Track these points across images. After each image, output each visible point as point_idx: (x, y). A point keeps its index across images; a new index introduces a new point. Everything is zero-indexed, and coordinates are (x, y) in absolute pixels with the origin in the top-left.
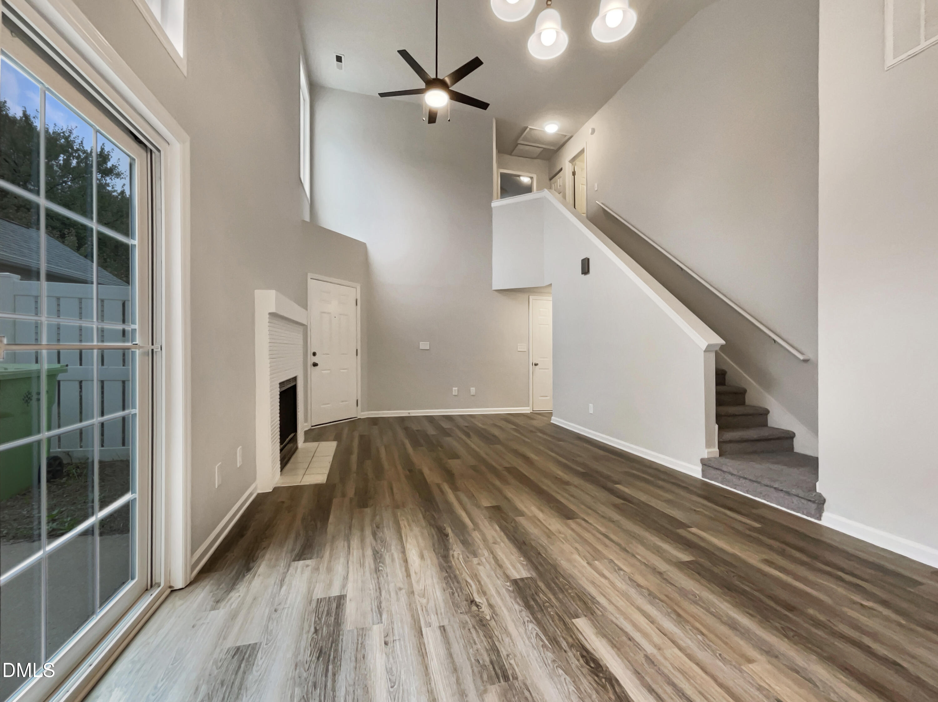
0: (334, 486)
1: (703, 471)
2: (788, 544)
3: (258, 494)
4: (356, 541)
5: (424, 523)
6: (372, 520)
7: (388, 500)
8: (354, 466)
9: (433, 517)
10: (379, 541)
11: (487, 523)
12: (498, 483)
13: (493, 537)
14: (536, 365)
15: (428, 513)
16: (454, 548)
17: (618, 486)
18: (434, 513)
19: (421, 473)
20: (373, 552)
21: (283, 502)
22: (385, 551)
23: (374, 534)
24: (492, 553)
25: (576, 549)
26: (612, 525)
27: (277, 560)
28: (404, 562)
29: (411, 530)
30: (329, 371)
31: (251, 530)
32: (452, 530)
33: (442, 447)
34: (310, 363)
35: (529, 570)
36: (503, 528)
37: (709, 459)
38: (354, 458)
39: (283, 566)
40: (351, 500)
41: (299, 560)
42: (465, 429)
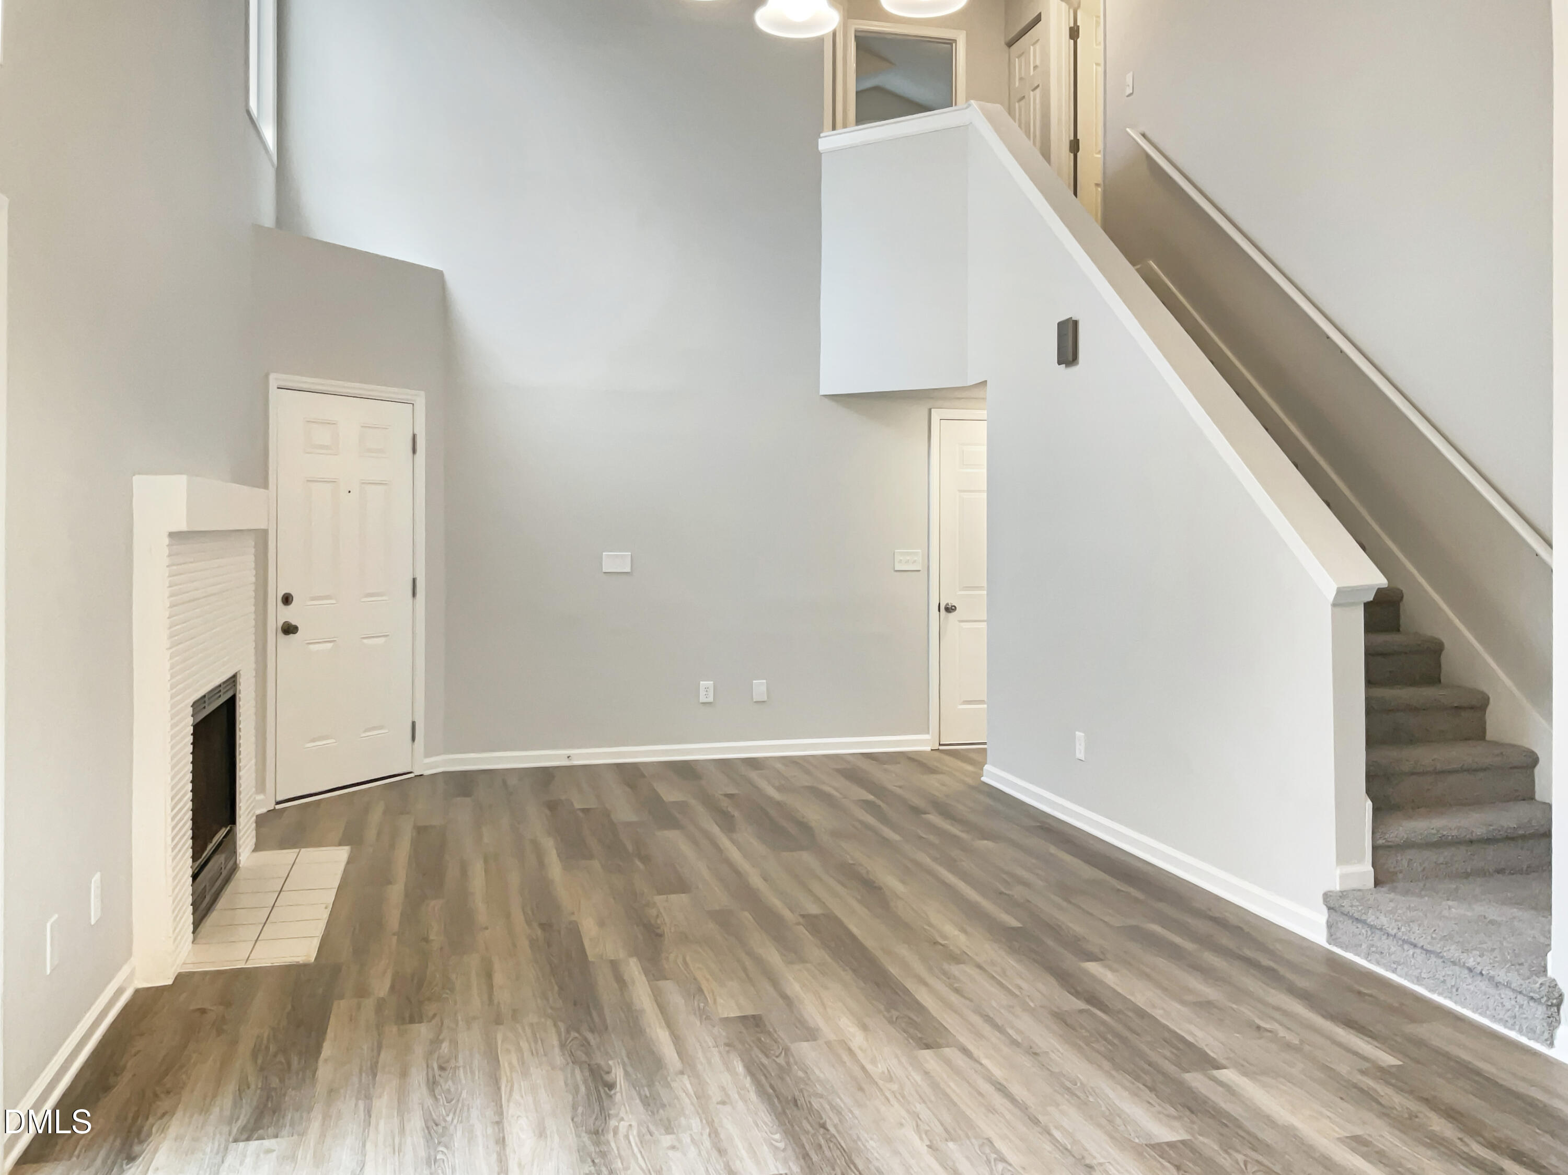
0: (336, 970)
1: (1330, 926)
2: (1431, 1103)
3: (137, 991)
4: (385, 1097)
5: (559, 1060)
6: (429, 1054)
7: (477, 1002)
8: (393, 917)
9: (585, 1044)
10: (442, 1100)
11: (716, 1059)
12: (773, 957)
13: (723, 1089)
14: (950, 609)
15: (574, 1034)
16: (622, 1114)
17: (1093, 967)
18: (590, 1036)
19: (575, 932)
20: (426, 1122)
21: (203, 1011)
22: (455, 1121)
23: (432, 1084)
24: (711, 1123)
25: (916, 1116)
26: (1026, 1062)
27: (195, 1140)
28: (497, 1142)
29: (526, 1074)
30: (330, 645)
31: (126, 1077)
32: (627, 1073)
33: (646, 859)
34: (273, 626)
35: (785, 1161)
36: (752, 1069)
37: (1343, 895)
38: (396, 893)
39: (211, 1151)
40: (380, 1005)
41: (248, 1139)
42: (725, 804)
